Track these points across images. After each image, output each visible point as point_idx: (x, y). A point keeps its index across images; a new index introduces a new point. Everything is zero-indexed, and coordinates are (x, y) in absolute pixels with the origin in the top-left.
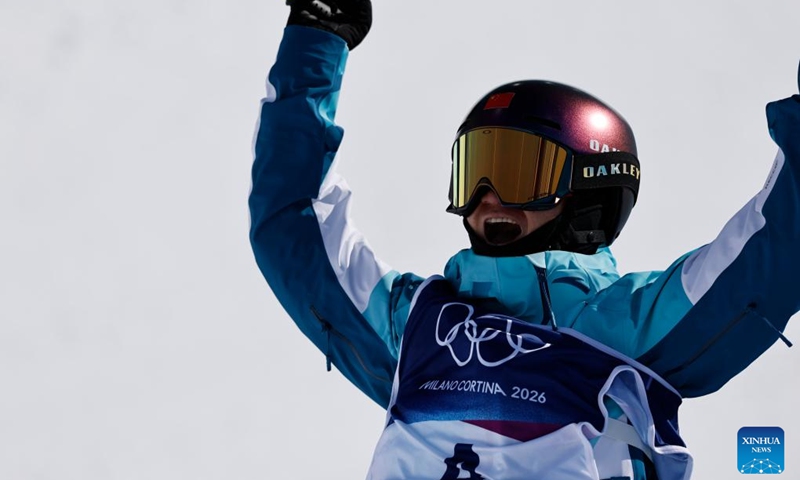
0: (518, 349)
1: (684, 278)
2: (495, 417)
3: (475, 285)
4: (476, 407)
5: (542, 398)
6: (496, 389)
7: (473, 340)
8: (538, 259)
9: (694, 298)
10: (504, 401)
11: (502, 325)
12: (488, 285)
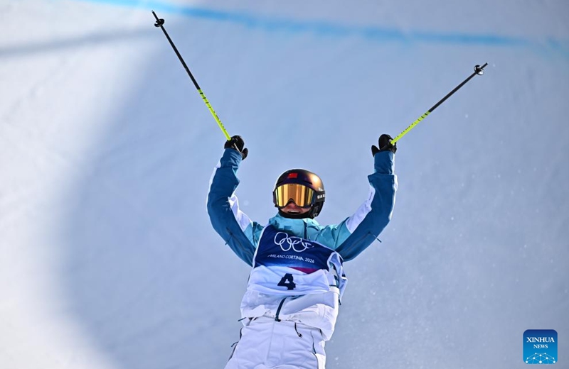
0: (306, 247)
1: (347, 226)
2: (301, 266)
3: (285, 227)
4: (294, 263)
5: (313, 262)
6: (301, 258)
7: (291, 244)
8: (305, 220)
9: (352, 232)
10: (303, 262)
11: (300, 240)
12: (290, 227)
